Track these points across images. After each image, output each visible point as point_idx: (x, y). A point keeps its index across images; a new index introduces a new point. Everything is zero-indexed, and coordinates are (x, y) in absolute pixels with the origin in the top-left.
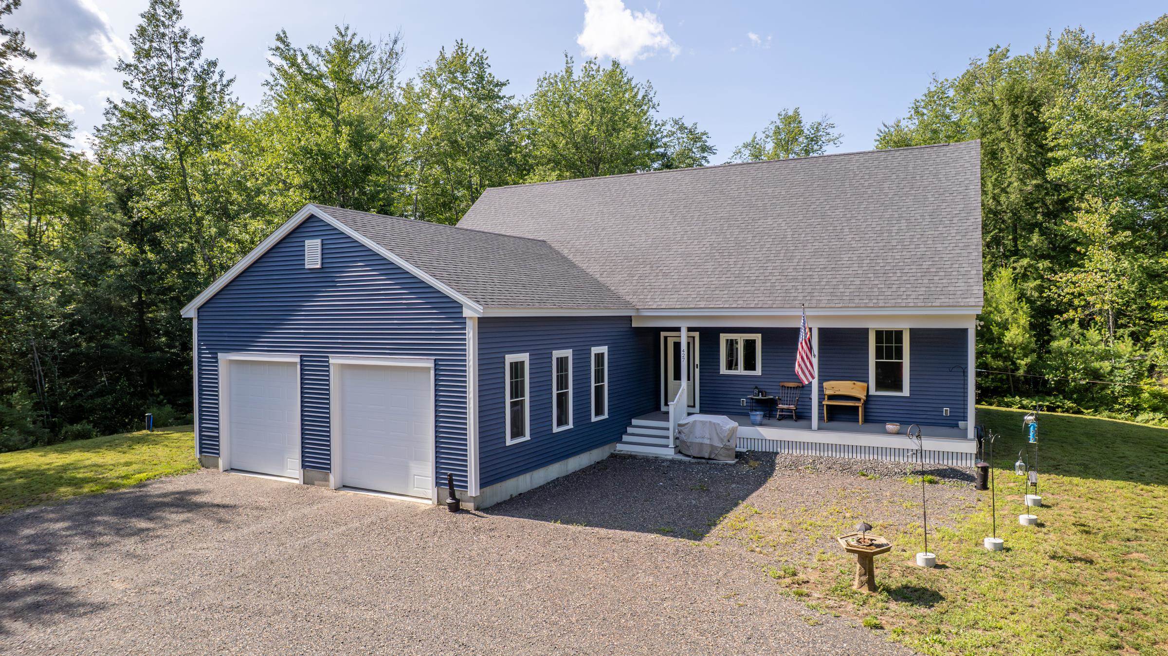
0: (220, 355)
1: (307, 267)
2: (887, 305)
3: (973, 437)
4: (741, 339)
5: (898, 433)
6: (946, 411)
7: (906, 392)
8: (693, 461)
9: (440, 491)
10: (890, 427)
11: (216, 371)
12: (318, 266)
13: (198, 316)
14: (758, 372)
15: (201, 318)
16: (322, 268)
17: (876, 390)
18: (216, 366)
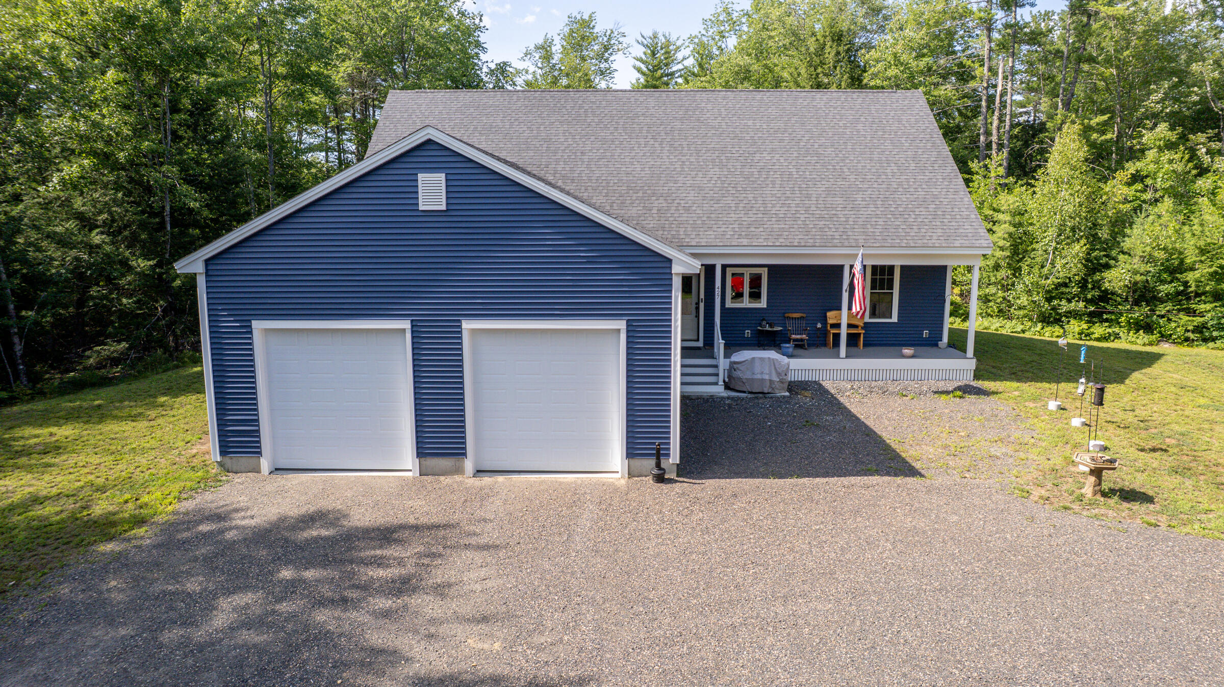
0: (255, 324)
1: (421, 208)
2: (917, 245)
3: (972, 356)
4: (747, 274)
5: (913, 357)
6: (926, 333)
7: (895, 319)
8: (750, 396)
9: (631, 463)
10: (907, 351)
11: (250, 344)
12: (444, 208)
13: (207, 270)
14: (763, 304)
15: (210, 273)
16: (447, 210)
17: (870, 318)
18: (250, 338)
